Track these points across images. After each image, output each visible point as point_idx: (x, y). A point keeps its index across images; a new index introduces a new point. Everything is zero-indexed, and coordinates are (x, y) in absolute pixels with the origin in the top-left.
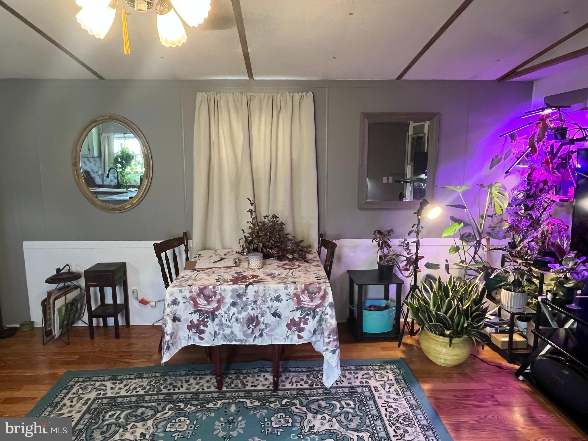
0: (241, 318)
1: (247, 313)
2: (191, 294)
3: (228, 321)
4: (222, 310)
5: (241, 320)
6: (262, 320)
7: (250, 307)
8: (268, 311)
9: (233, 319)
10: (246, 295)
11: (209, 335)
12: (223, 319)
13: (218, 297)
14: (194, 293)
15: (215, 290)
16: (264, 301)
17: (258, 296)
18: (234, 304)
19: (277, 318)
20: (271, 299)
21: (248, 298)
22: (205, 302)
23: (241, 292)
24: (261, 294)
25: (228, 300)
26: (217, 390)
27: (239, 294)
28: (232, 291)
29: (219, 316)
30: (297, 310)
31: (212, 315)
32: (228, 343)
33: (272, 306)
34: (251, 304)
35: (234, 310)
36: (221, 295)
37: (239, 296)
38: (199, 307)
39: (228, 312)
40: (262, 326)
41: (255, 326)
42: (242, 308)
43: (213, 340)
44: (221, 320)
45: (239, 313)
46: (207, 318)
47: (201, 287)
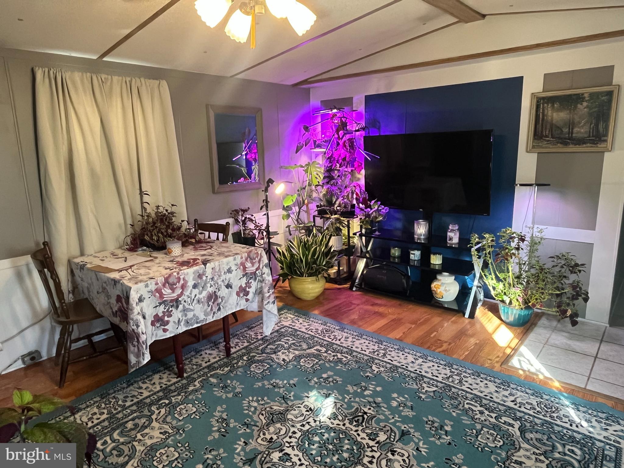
0: (202, 298)
1: (206, 292)
2: (156, 286)
3: (191, 305)
4: (185, 295)
5: (203, 300)
6: (218, 294)
7: (209, 285)
8: (223, 284)
9: (195, 301)
10: (205, 274)
11: (173, 324)
12: (186, 304)
13: (182, 282)
14: (160, 284)
15: (179, 275)
16: (219, 276)
17: (216, 272)
18: (195, 286)
19: (230, 289)
20: (225, 272)
21: (207, 277)
22: (170, 291)
23: (201, 272)
24: (217, 270)
25: (191, 283)
26: (179, 379)
27: (199, 275)
28: (194, 273)
29: (182, 302)
30: (243, 277)
31: (176, 302)
32: (191, 328)
33: (226, 279)
34: (209, 282)
35: (196, 291)
36: (184, 279)
37: (200, 276)
38: (164, 297)
39: (190, 295)
40: (220, 300)
41: (213, 303)
42: (203, 288)
43: (177, 328)
44: (184, 306)
45: (200, 293)
46: (171, 308)
47: (165, 276)
